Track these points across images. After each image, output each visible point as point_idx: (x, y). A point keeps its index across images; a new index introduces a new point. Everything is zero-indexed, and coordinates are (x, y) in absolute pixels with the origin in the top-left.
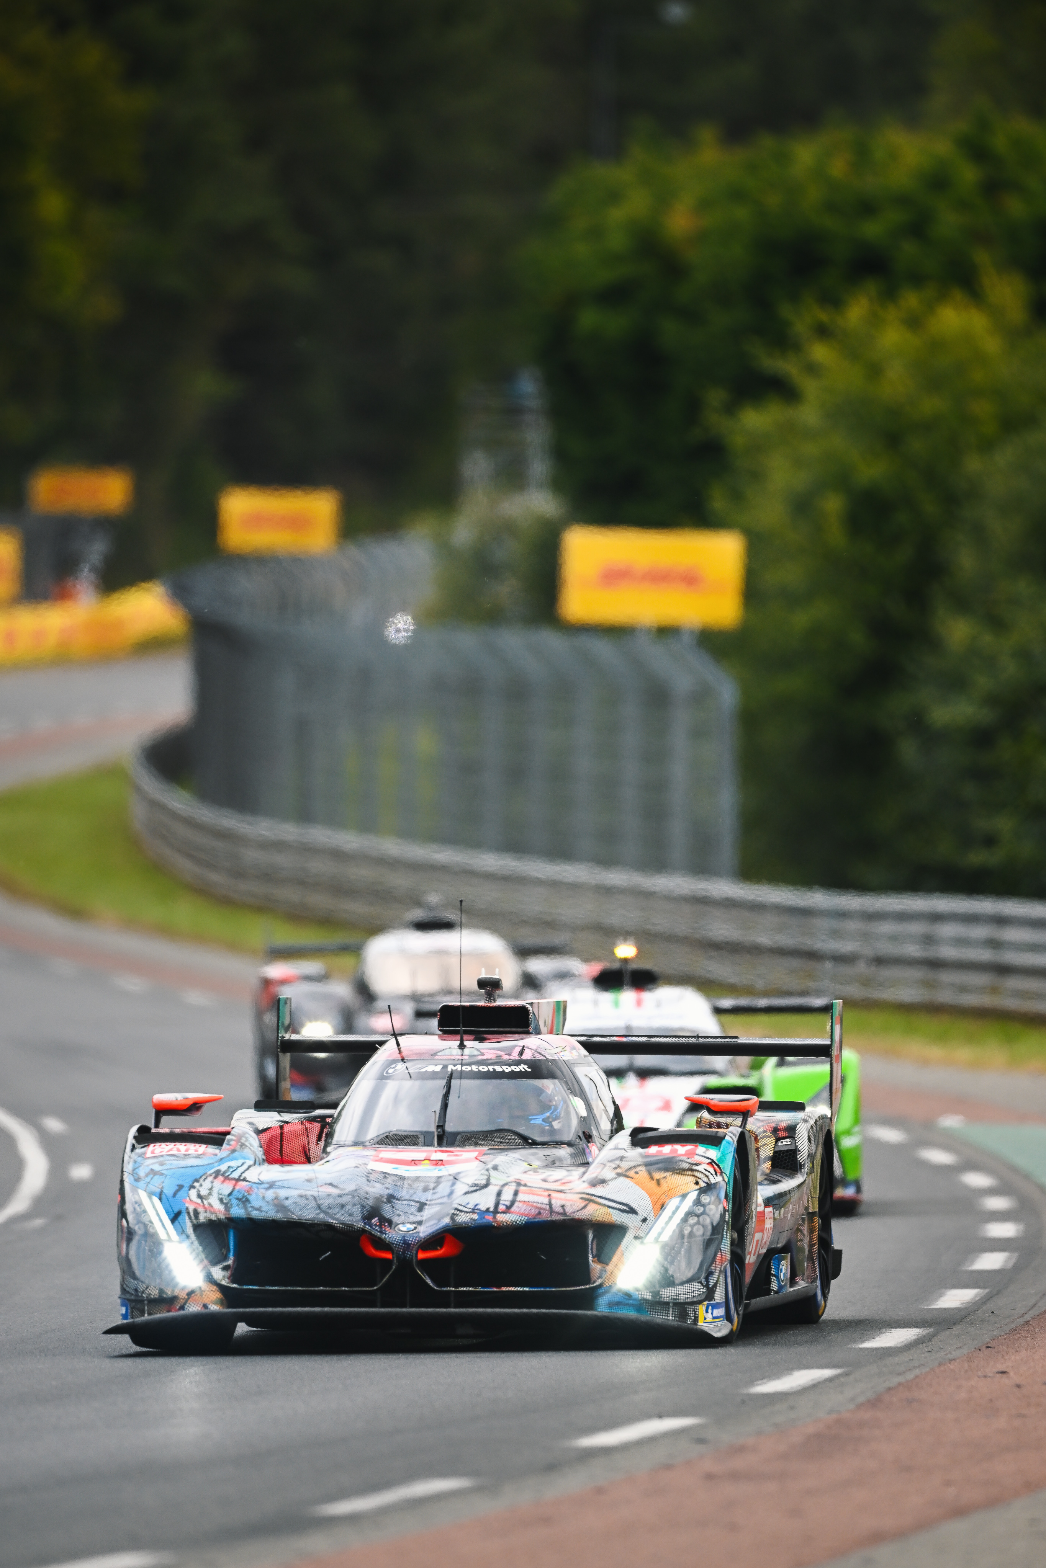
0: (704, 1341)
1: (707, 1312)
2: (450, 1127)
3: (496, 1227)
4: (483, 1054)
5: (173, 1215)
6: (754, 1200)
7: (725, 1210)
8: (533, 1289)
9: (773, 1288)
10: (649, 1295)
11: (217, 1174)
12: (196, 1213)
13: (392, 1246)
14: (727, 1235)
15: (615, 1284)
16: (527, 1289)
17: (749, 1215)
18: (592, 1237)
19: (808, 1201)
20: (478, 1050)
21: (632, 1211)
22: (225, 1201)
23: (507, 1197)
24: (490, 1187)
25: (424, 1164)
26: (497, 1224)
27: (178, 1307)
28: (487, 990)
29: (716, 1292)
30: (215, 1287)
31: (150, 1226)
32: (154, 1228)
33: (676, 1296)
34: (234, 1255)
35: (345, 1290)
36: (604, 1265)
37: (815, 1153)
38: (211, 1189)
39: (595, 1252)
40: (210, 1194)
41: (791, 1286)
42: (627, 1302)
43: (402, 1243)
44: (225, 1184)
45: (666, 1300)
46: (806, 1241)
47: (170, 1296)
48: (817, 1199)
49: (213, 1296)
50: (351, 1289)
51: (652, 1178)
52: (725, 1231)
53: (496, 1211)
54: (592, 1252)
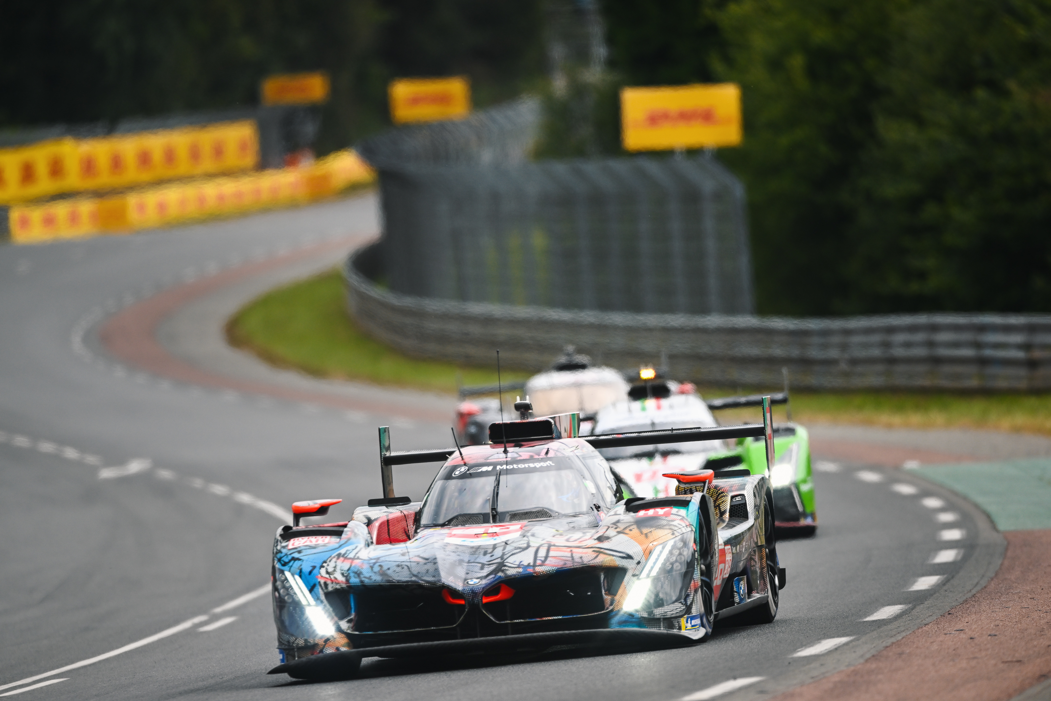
0: (686, 642)
1: (687, 622)
2: (500, 509)
3: (535, 576)
4: (520, 456)
5: (310, 588)
6: (716, 542)
7: (695, 551)
8: (565, 617)
9: (736, 601)
10: (646, 614)
11: (339, 556)
12: (326, 584)
13: (464, 595)
14: (697, 568)
15: (622, 609)
16: (561, 617)
17: (713, 552)
18: (603, 577)
19: (757, 538)
20: (517, 453)
21: (629, 557)
22: (345, 575)
23: (542, 553)
24: (530, 549)
25: (483, 536)
26: (536, 574)
27: (318, 651)
28: (521, 411)
29: (693, 608)
30: (343, 635)
31: (296, 596)
32: (298, 597)
33: (665, 613)
34: (355, 611)
35: (433, 629)
36: (613, 596)
37: (759, 504)
38: (335, 567)
39: (606, 588)
40: (335, 571)
41: (749, 598)
42: (631, 620)
43: (471, 593)
44: (345, 563)
45: (658, 617)
46: (758, 565)
47: (312, 644)
48: (764, 536)
49: (342, 641)
50: (438, 628)
51: (642, 533)
52: (696, 565)
53: (534, 566)
54: (604, 588)
